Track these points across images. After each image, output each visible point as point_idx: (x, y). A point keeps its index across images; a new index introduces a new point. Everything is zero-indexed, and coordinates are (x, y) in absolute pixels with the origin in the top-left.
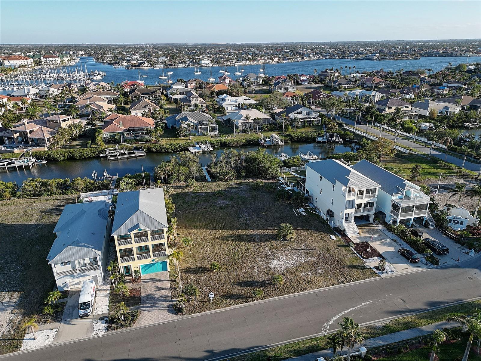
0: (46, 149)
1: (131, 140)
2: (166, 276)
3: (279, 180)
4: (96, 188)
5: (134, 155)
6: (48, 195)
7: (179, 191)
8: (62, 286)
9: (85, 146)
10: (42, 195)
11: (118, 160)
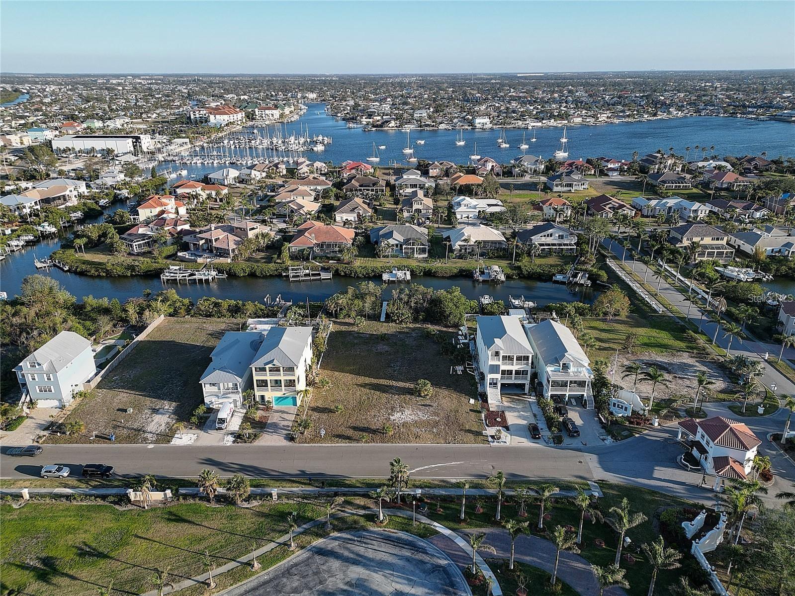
0: (229, 261)
1: (321, 258)
2: (294, 410)
3: (460, 330)
4: (265, 315)
5: (318, 278)
6: (219, 317)
7: (343, 328)
8: (209, 403)
9: (269, 260)
10: (213, 316)
11: (299, 281)
